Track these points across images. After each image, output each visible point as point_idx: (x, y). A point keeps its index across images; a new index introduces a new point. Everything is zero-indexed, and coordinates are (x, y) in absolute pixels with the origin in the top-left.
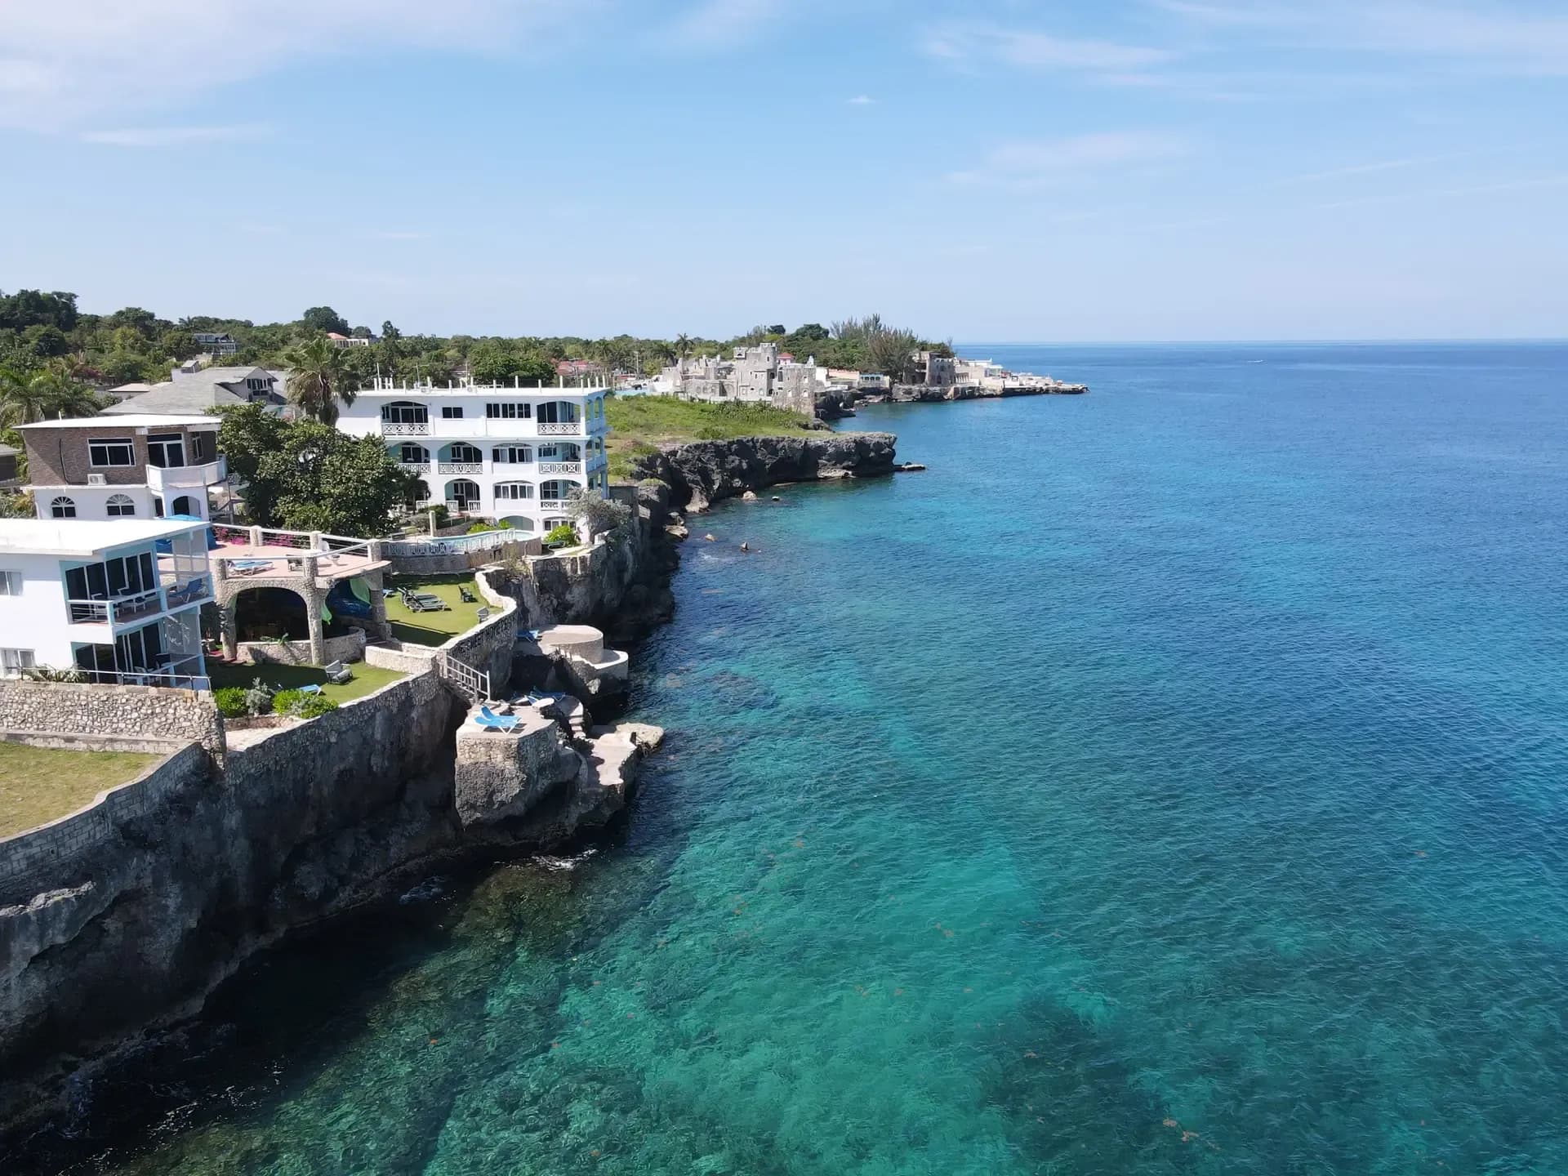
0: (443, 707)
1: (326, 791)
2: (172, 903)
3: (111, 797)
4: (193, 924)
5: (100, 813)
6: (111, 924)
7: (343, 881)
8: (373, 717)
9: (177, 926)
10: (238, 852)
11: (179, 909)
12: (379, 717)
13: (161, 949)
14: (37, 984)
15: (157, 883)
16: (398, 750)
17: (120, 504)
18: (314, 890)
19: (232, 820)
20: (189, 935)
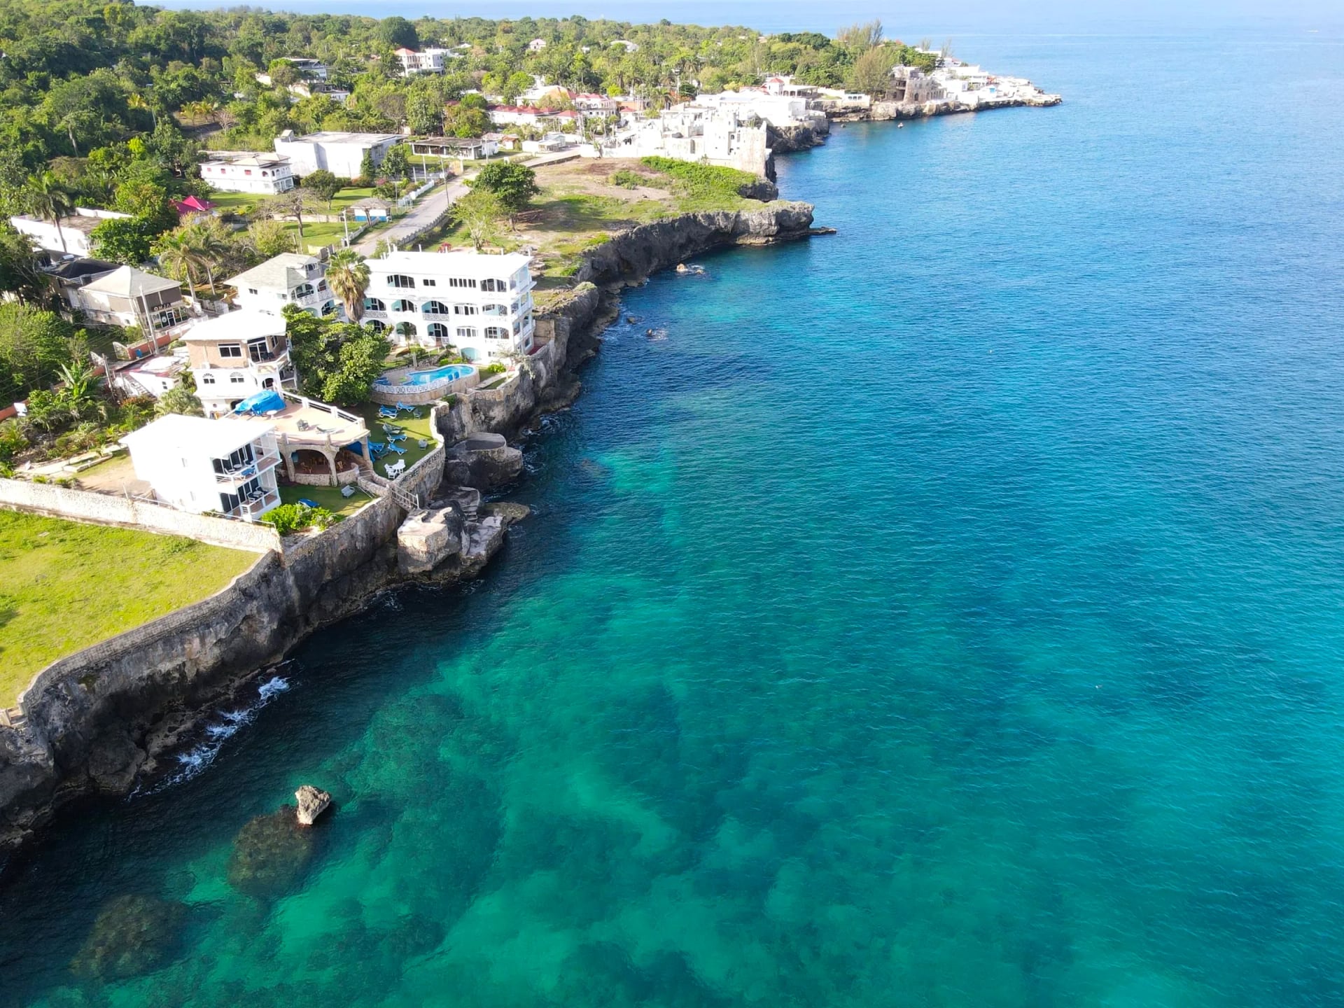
0: (395, 512)
1: (335, 560)
2: (266, 620)
3: (238, 580)
4: (275, 627)
5: (234, 589)
6: (243, 627)
7: (345, 601)
8: (356, 525)
9: (269, 629)
10: (295, 594)
11: (269, 623)
12: (359, 524)
13: (262, 638)
14: (216, 651)
15: (259, 612)
16: (372, 538)
17: (237, 377)
18: (330, 608)
19: (290, 580)
20: (273, 631)
